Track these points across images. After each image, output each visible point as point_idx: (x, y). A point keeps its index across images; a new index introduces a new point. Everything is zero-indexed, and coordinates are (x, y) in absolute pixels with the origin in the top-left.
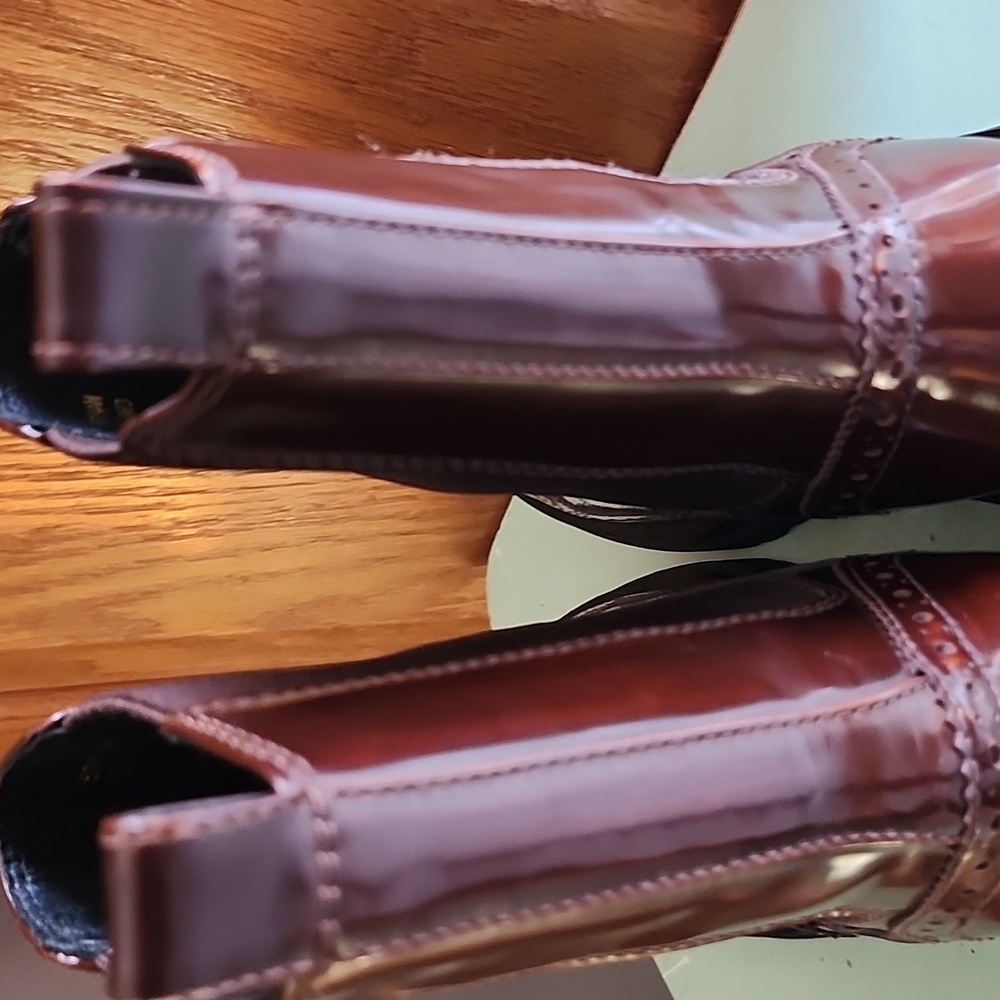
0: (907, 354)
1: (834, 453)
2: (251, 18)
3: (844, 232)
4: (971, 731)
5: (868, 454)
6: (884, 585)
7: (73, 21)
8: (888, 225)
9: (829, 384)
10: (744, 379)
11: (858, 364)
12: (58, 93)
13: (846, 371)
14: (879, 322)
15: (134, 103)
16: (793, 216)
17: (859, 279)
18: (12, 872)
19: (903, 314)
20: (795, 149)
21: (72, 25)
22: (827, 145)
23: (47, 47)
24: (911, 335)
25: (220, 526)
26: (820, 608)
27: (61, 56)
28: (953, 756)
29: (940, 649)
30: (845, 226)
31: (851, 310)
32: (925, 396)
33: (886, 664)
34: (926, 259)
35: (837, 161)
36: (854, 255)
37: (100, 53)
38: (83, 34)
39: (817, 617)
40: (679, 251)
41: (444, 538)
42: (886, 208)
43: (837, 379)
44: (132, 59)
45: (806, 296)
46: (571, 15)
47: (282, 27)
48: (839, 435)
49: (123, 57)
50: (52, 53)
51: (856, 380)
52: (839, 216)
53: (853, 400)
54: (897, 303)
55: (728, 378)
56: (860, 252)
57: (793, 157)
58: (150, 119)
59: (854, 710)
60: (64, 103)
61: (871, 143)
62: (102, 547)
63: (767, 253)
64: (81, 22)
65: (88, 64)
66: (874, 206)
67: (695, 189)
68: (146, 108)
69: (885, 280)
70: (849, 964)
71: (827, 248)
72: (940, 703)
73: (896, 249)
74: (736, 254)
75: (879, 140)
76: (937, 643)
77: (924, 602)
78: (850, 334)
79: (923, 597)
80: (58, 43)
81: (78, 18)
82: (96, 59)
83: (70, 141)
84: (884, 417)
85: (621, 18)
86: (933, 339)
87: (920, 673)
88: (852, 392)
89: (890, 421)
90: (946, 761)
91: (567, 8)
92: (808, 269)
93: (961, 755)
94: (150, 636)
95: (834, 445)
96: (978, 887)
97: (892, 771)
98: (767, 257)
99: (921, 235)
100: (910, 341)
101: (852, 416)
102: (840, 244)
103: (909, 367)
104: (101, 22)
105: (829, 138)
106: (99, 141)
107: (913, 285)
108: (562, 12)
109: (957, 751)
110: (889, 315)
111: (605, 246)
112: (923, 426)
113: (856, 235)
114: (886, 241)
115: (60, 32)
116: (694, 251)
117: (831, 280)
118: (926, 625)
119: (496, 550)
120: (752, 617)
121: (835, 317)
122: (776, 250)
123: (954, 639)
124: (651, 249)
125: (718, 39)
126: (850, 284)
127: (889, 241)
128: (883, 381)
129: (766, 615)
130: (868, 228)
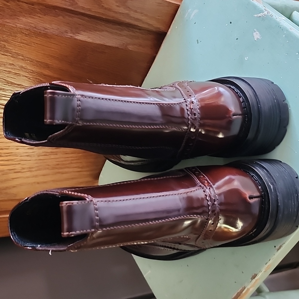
0: (197, 125)
1: (183, 144)
2: (50, 49)
3: (185, 101)
4: (210, 196)
5: (190, 145)
6: (193, 171)
7: (10, 49)
8: (193, 99)
9: (182, 130)
10: (166, 129)
11: (188, 126)
12: (5, 65)
13: (186, 128)
14: (191, 118)
15: (22, 67)
16: (175, 97)
17: (187, 110)
18: (13, 234)
19: (196, 117)
20: (174, 83)
21: (10, 50)
22: (181, 82)
23: (3, 55)
24: (198, 121)
25: (34, 169)
26: (181, 176)
27: (6, 57)
28: (207, 201)
29: (204, 182)
30: (185, 99)
31: (186, 116)
32: (201, 132)
33: (194, 185)
34: (200, 106)
35: (183, 86)
36: (186, 105)
37: (15, 56)
38: (12, 52)
39: (180, 177)
40: (154, 104)
41: (88, 173)
42: (192, 96)
43: (184, 129)
44: (22, 57)
45: (177, 113)
46: (122, 49)
47: (57, 51)
48: (184, 141)
49: (21, 57)
50: (4, 56)
51: (187, 129)
52: (183, 97)
53: (187, 133)
54: (195, 114)
55: (163, 128)
56: (188, 105)
57: (173, 84)
58: (25, 71)
59: (188, 192)
60: (6, 67)
61: (189, 82)
62: (3, 174)
63: (170, 104)
64: (11, 49)
65: (12, 59)
66: (190, 96)
67: (155, 91)
68: (25, 68)
69: (192, 110)
70: (188, 266)
71: (182, 104)
72: (204, 191)
73: (194, 104)
74: (165, 105)
75: (191, 82)
76: (203, 181)
77: (201, 174)
78: (186, 121)
79: (201, 173)
80: (6, 54)
81: (11, 48)
82: (14, 57)
83: (7, 76)
84: (193, 137)
85: (133, 50)
86: (202, 122)
87: (200, 186)
88: (187, 132)
89: (194, 138)
90: (205, 203)
91: (121, 48)
92: (178, 108)
93: (208, 201)
94: (14, 198)
95: (183, 143)
96: (212, 229)
97: (196, 205)
98: (170, 105)
99: (199, 102)
100: (197, 122)
101: (187, 137)
102: (184, 103)
103: (197, 127)
104: (16, 49)
105: (181, 80)
106: (13, 76)
107: (198, 111)
108: (120, 48)
109: (207, 200)
110: (193, 117)
111: (140, 103)
112: (200, 139)
113: (187, 101)
114: (192, 102)
115: (7, 51)
116: (156, 104)
117: (182, 110)
118: (201, 178)
119: (101, 176)
120: (168, 177)
121: (183, 117)
122: (172, 104)
123: (207, 180)
124: (149, 103)
125: (155, 55)
126: (186, 111)
127: (193, 102)
128: (192, 130)
129: (170, 177)
130: (189, 100)
